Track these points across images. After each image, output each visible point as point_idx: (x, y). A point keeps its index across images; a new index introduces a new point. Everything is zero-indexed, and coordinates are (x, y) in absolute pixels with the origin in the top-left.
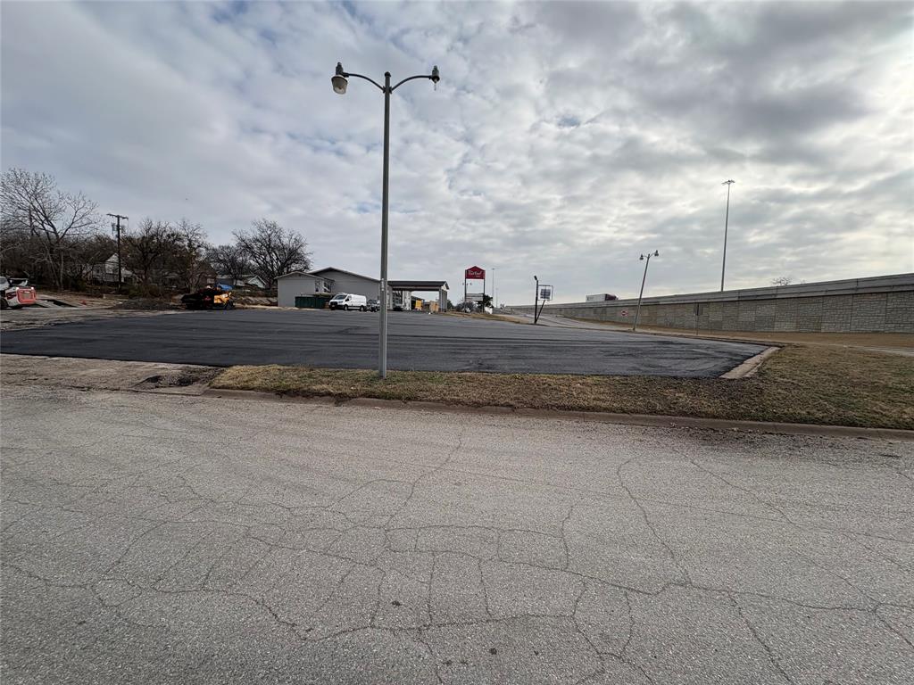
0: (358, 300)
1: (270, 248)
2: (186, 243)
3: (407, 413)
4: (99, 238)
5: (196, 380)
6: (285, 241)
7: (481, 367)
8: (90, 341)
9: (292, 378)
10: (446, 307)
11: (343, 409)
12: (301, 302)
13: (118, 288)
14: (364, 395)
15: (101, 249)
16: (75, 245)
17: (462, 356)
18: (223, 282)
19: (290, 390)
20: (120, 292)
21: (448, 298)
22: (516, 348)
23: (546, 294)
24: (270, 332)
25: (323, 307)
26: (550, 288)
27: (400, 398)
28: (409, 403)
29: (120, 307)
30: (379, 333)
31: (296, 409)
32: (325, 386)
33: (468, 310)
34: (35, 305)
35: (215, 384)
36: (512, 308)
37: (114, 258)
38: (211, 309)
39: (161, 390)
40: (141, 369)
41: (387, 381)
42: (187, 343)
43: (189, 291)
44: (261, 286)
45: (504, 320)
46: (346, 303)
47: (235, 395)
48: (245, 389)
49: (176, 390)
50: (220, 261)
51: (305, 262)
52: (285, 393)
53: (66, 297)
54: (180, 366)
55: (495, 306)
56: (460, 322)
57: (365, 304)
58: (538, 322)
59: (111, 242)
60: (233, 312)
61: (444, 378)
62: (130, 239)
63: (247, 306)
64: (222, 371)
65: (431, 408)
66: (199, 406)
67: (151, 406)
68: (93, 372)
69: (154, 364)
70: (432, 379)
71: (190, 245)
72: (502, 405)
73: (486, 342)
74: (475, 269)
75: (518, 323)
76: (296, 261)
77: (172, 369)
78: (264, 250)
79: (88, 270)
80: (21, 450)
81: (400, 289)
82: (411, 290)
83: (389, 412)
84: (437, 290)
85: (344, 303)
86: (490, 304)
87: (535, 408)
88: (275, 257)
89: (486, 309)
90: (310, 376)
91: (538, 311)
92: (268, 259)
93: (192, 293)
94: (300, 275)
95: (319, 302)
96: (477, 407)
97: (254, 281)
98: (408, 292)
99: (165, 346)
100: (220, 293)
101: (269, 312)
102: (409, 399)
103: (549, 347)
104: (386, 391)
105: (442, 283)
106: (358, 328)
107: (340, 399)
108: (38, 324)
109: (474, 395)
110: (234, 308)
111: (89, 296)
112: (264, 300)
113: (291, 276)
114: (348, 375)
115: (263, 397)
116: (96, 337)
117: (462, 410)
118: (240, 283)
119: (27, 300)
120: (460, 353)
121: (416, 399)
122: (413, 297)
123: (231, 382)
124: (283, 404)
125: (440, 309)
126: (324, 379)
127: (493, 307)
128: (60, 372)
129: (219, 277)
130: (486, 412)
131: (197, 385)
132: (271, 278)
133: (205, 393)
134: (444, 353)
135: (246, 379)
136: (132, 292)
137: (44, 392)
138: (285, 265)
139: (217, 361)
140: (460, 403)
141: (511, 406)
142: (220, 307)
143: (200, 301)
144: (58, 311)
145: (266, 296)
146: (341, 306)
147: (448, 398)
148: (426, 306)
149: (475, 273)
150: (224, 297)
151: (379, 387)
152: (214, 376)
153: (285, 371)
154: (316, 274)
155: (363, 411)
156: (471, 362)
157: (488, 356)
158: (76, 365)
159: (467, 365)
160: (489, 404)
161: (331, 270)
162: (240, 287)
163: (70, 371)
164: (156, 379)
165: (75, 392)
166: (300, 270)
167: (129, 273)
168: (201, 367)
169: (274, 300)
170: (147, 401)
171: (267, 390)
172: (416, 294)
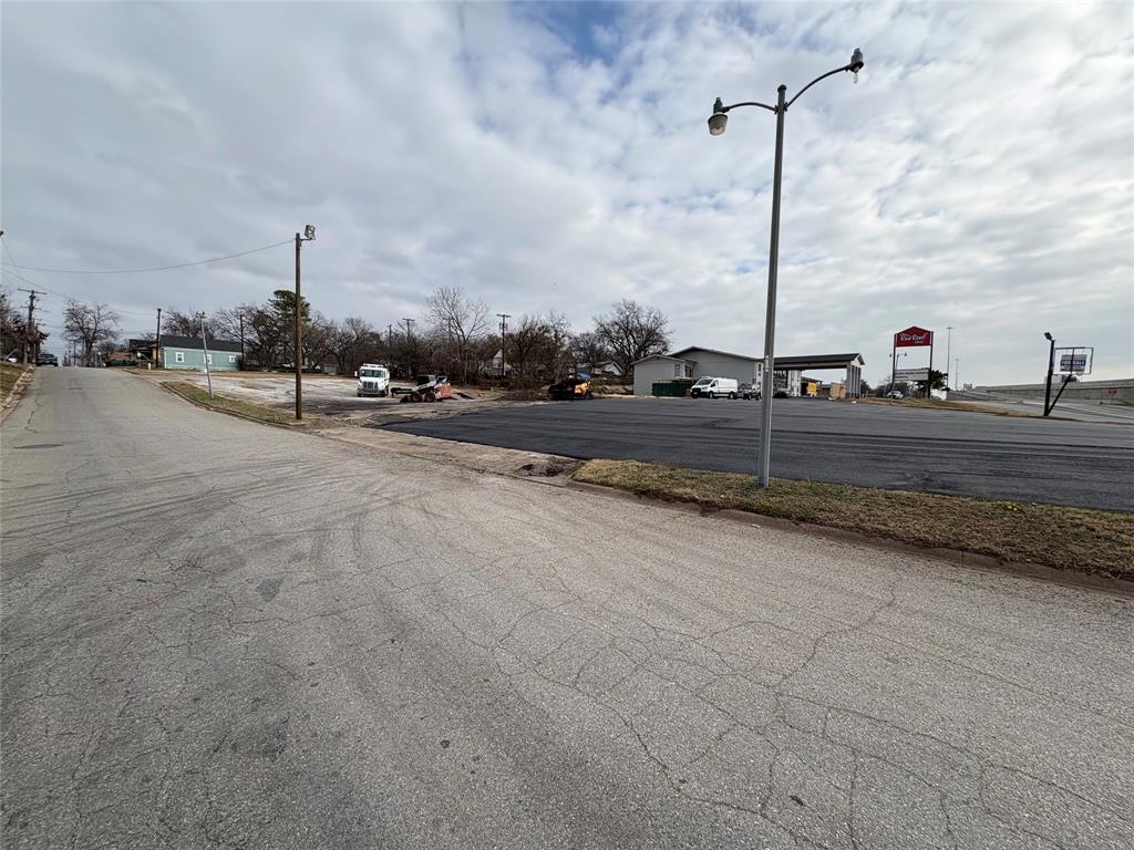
0: (726, 385)
1: (628, 331)
2: (553, 334)
3: (800, 539)
4: (490, 337)
5: (561, 471)
6: (643, 321)
7: (927, 485)
8: (484, 429)
9: (652, 477)
10: (858, 391)
11: (710, 521)
12: (659, 389)
13: (502, 381)
14: (738, 507)
15: (491, 346)
16: (474, 346)
17: (890, 465)
18: (583, 371)
19: (649, 491)
20: (503, 385)
21: (862, 377)
22: (1003, 458)
23: (1074, 363)
24: (628, 424)
25: (683, 394)
26: (1088, 352)
27: (788, 517)
28: (803, 525)
29: (503, 398)
30: (759, 426)
31: (656, 514)
32: (688, 490)
33: (898, 394)
34: (450, 398)
35: (577, 476)
36: (989, 390)
37: (499, 354)
38: (572, 399)
39: (533, 478)
40: (517, 457)
41: (770, 492)
42: (552, 434)
43: (553, 381)
44: (617, 373)
45: (972, 409)
46: (712, 389)
47: (594, 490)
48: (603, 485)
49: (544, 479)
50: (581, 349)
51: (664, 343)
52: (643, 493)
53: (468, 390)
54: (548, 456)
55: (952, 387)
56: (884, 413)
57: (735, 390)
58: (1053, 413)
59: (498, 339)
60: (592, 401)
61: (860, 495)
62: (511, 336)
63: (603, 395)
64: (583, 464)
65: (838, 537)
66: (565, 498)
67: (527, 493)
68: (485, 456)
69: (526, 452)
70: (839, 495)
71: (556, 336)
72: (977, 552)
73: (938, 445)
74: (914, 331)
75: (1005, 414)
76: (654, 342)
77: (540, 459)
78: (622, 334)
79: (482, 367)
80: (446, 518)
81: (784, 369)
82: (801, 369)
83: (773, 533)
84: (844, 367)
85: (709, 389)
86: (942, 385)
87: (1054, 566)
88: (632, 341)
89: (935, 393)
90: (671, 477)
91: (1054, 393)
92: (625, 342)
93: (557, 383)
94: (658, 358)
95: (678, 388)
96: (922, 547)
97: (611, 368)
98: (796, 372)
99: (537, 436)
100: (581, 382)
101: (627, 401)
102: (803, 520)
103: (1086, 459)
104: (768, 505)
105: (851, 357)
106: (727, 420)
107: (707, 508)
108: (452, 414)
109: (918, 528)
110: (592, 398)
111: (482, 389)
112: (620, 388)
113: (649, 360)
114: (717, 479)
115: (622, 496)
116: (486, 426)
117: (895, 548)
118: (597, 371)
119: (446, 394)
120: (888, 461)
121: (813, 520)
122: (804, 379)
123: (592, 476)
124: (643, 506)
125: (847, 395)
126: (688, 482)
127: (948, 389)
128: (464, 456)
129: (579, 366)
130: (939, 557)
131: (561, 476)
132: (627, 362)
133: (569, 485)
134: (857, 459)
135: (605, 474)
136: (512, 384)
137: (456, 472)
138: (643, 348)
139: (579, 453)
140: (890, 536)
141: (995, 555)
142: (580, 397)
143: (563, 392)
144: (464, 403)
145: (623, 384)
146: (705, 393)
147: (867, 525)
148: (825, 391)
149: (915, 337)
150: (584, 386)
151: (758, 498)
152: (575, 469)
153: (644, 468)
154: (675, 356)
155: (736, 527)
156: (908, 475)
157: (941, 468)
158: (475, 450)
159: (898, 480)
160: (946, 545)
161: (694, 350)
162: (598, 375)
163: (471, 455)
164: (529, 467)
165: (474, 473)
166: (659, 353)
167: (509, 366)
168: (565, 458)
169: (629, 388)
170: (522, 487)
171: (625, 488)
172: (807, 374)
